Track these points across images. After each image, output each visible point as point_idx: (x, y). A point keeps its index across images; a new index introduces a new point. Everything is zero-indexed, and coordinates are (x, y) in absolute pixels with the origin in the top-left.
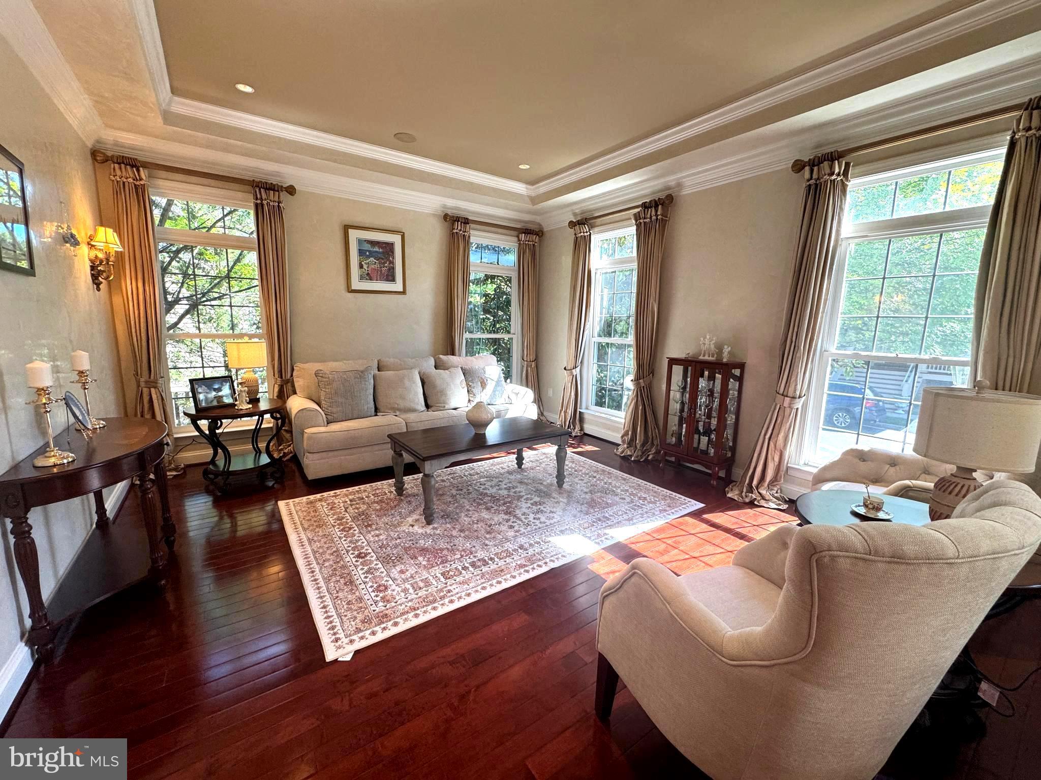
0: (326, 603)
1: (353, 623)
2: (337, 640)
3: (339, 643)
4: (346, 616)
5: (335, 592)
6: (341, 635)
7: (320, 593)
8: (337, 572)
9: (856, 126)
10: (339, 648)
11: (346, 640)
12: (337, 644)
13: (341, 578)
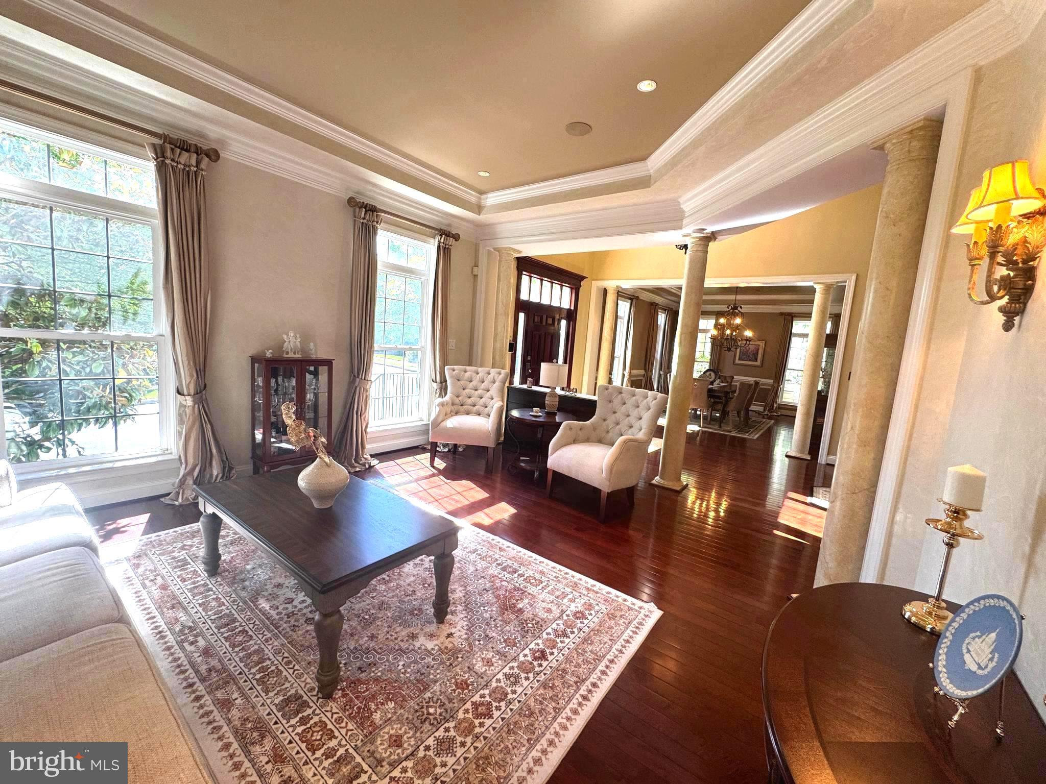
0: (623, 643)
1: (627, 615)
2: (646, 616)
3: (647, 613)
4: (624, 623)
5: (606, 645)
6: (641, 616)
7: (616, 657)
8: (580, 661)
9: (383, 195)
10: (651, 612)
11: (643, 611)
12: (649, 614)
13: (586, 652)
